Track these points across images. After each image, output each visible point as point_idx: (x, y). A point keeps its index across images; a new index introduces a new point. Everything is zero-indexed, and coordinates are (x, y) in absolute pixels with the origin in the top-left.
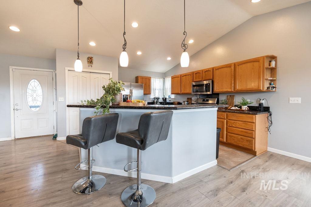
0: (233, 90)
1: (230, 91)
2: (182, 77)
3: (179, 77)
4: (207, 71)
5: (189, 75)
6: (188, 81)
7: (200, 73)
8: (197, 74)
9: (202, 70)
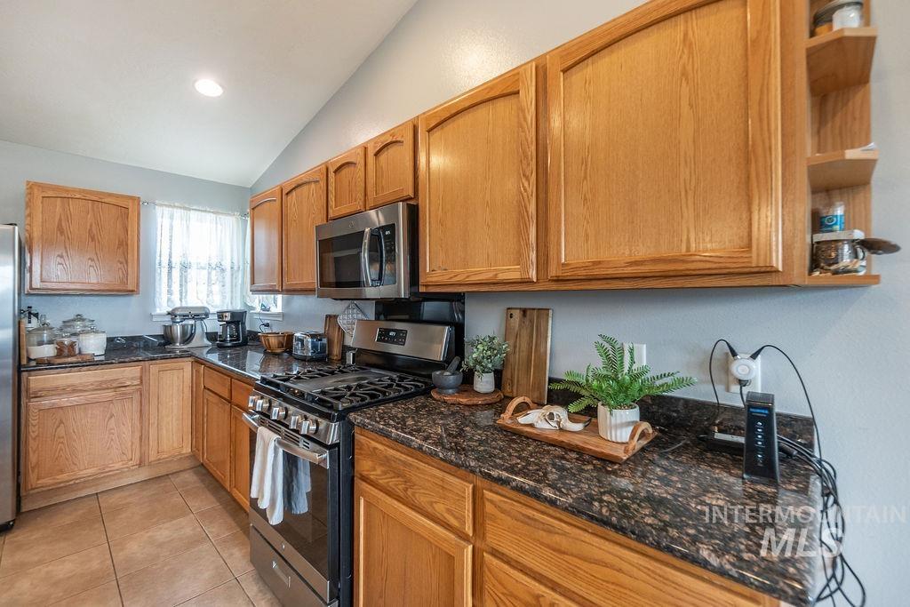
0: (533, 274)
1: (515, 276)
2: (286, 194)
3: (276, 200)
4: (387, 146)
5: (310, 182)
6: (310, 219)
7: (356, 164)
8: (345, 171)
9: (365, 147)
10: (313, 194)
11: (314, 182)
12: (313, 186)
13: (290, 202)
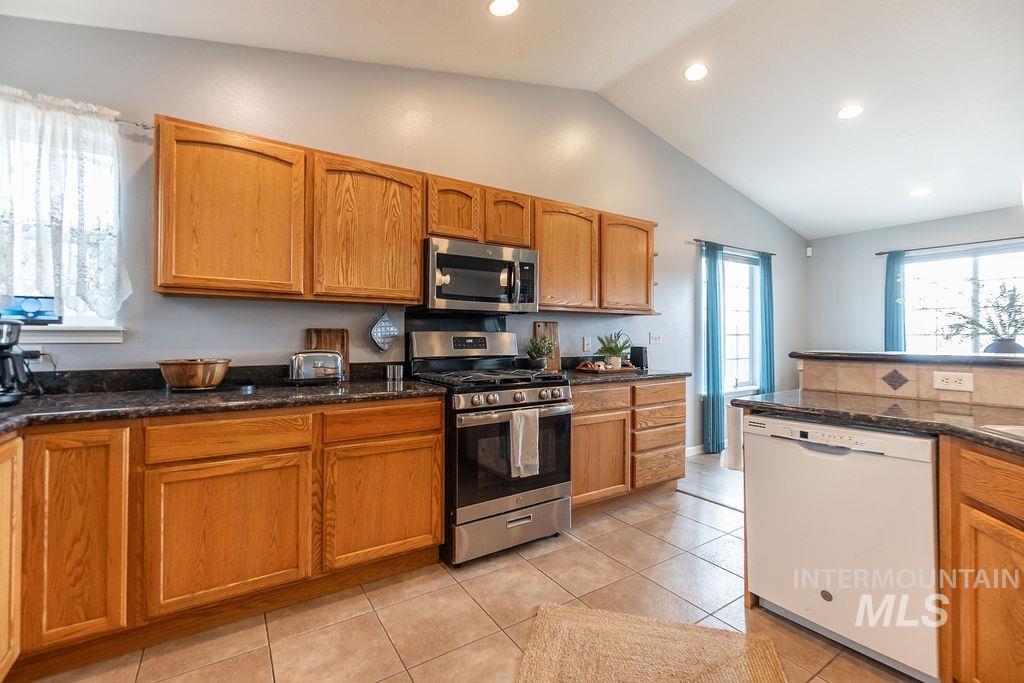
0: (597, 305)
2: (328, 170)
3: (290, 164)
4: (507, 202)
5: (392, 180)
6: (387, 222)
7: (471, 198)
8: (452, 196)
9: (484, 190)
10: (394, 195)
11: (400, 183)
12: (395, 186)
13: (336, 183)
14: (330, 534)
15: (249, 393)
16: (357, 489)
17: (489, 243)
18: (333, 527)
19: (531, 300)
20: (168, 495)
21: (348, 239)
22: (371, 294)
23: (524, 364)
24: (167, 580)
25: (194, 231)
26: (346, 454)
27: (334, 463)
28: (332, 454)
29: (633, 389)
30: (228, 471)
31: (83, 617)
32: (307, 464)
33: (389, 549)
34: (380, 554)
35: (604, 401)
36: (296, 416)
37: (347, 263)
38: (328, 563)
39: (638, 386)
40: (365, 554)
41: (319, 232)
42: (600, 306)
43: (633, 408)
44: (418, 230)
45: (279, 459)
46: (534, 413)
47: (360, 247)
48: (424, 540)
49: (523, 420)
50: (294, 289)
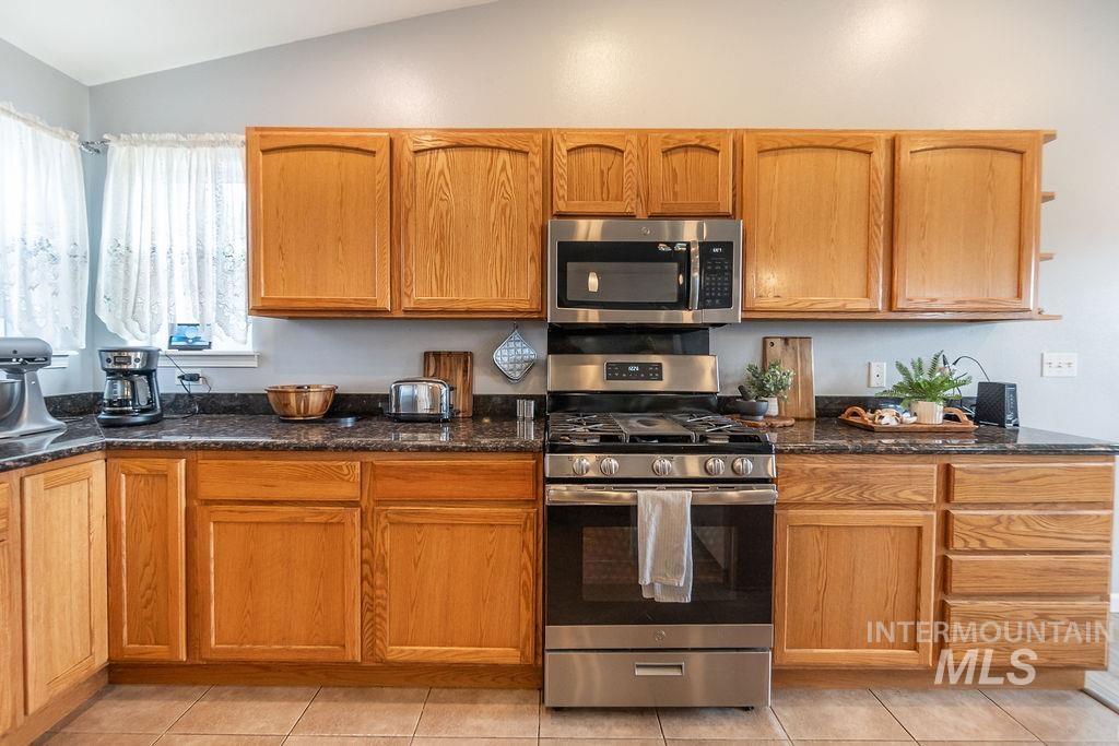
1: (864, 307)
2: (415, 152)
3: (373, 153)
4: (686, 148)
5: (499, 148)
6: (493, 206)
7: (622, 152)
8: (589, 155)
9: (643, 135)
10: (504, 169)
11: (509, 150)
12: (504, 156)
13: (427, 166)
14: (380, 615)
15: (349, 425)
16: (416, 565)
17: (653, 217)
18: (385, 609)
19: (727, 302)
20: (218, 534)
21: (442, 238)
22: (470, 306)
23: (725, 406)
24: (218, 625)
25: (280, 248)
26: (400, 518)
27: (385, 528)
28: (383, 515)
29: (947, 471)
30: (270, 519)
31: (153, 641)
32: (353, 524)
33: (459, 654)
34: (443, 658)
35: (868, 485)
36: (340, 464)
37: (442, 267)
38: (378, 652)
39: (959, 464)
40: (425, 652)
41: (406, 233)
42: (890, 309)
43: (945, 507)
44: (536, 211)
45: (322, 513)
46: (684, 497)
47: (458, 245)
48: (507, 655)
49: (658, 508)
50: (379, 305)
